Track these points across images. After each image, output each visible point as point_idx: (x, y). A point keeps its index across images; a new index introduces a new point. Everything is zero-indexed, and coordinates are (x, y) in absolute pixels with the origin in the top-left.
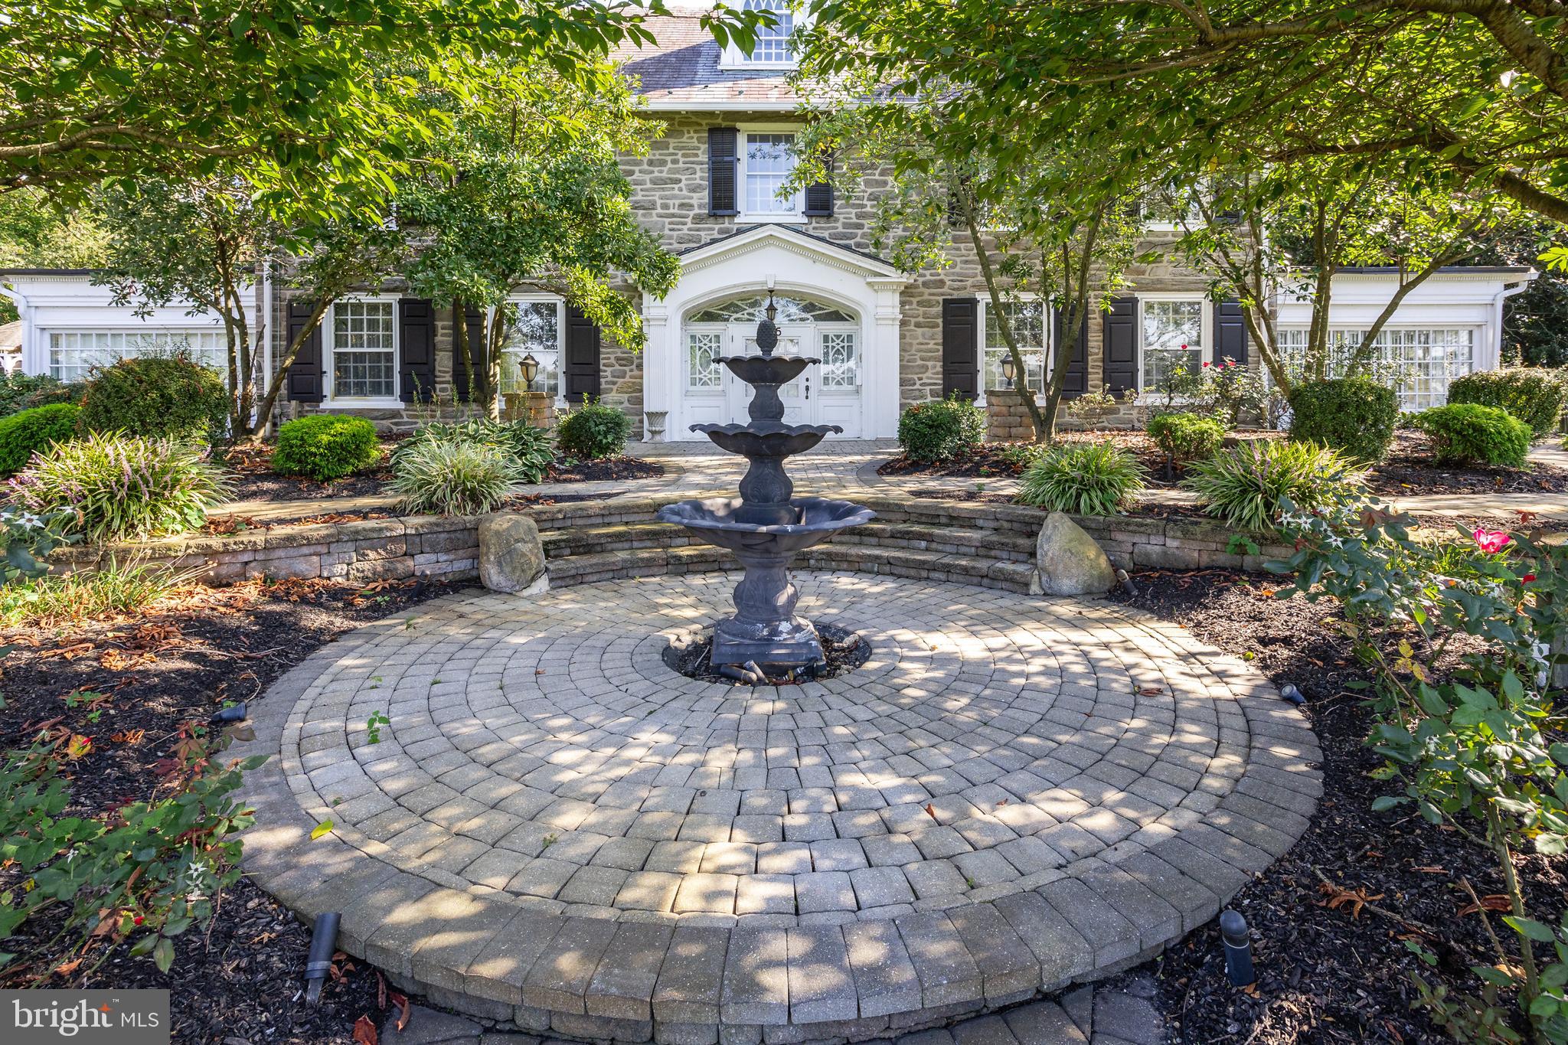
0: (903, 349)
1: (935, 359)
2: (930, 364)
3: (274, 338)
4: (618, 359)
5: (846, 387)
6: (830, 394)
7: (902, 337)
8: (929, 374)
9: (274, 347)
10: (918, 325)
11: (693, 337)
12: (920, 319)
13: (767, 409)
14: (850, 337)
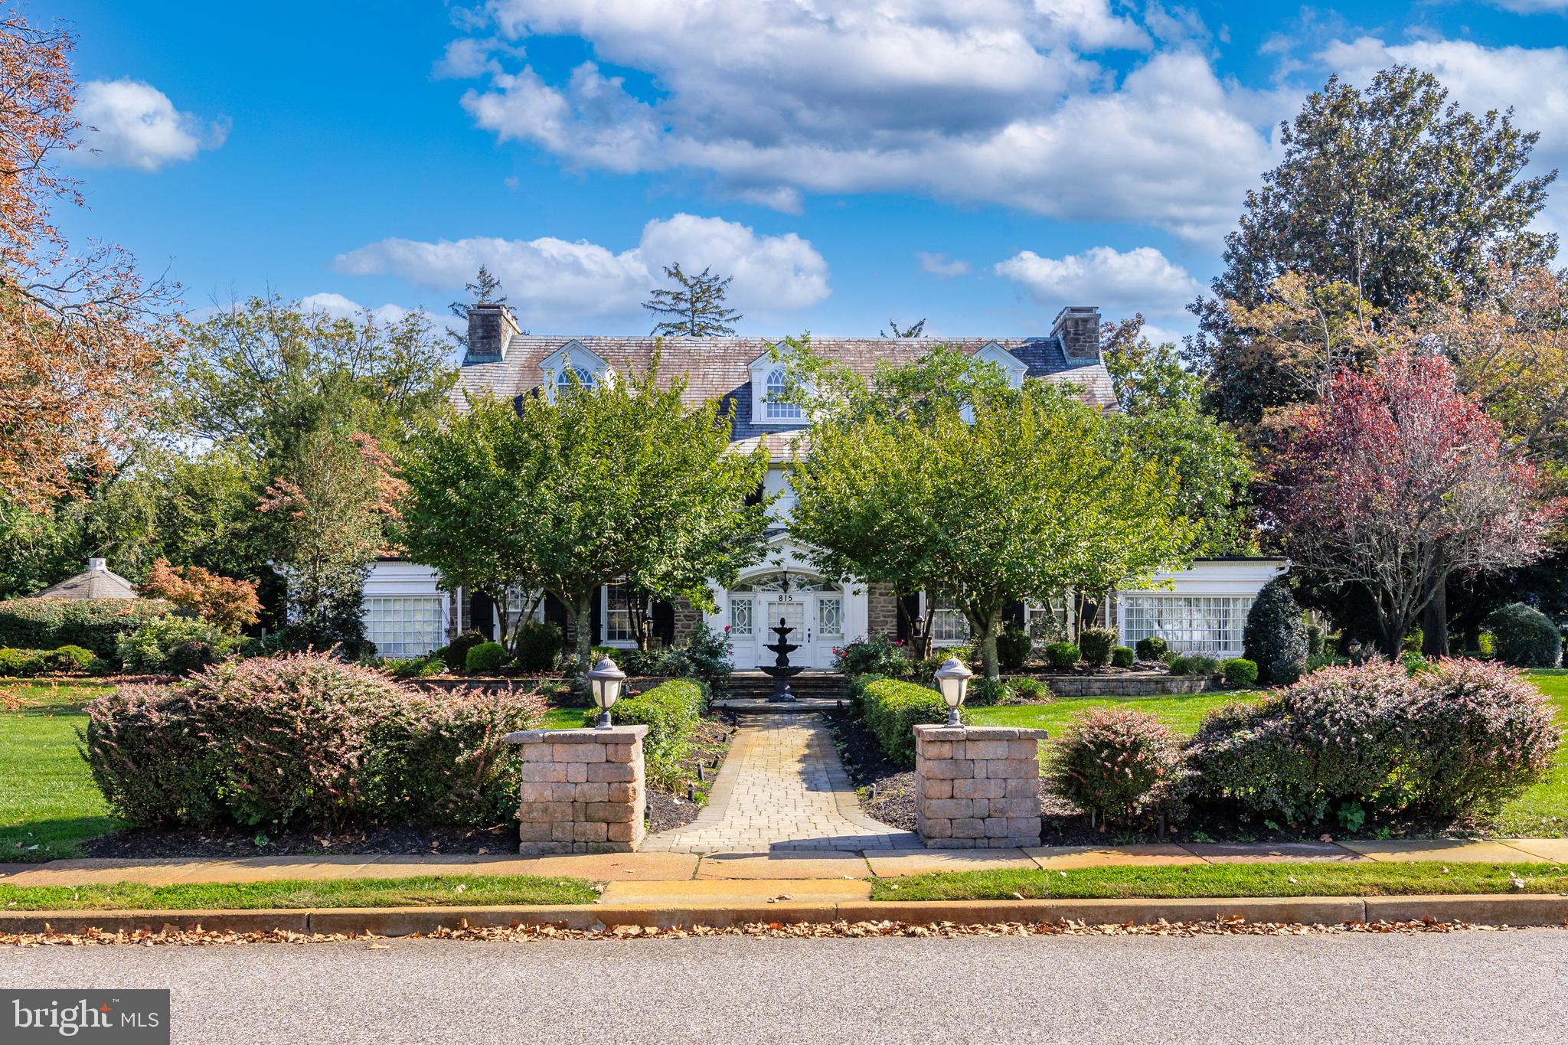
0: (870, 610)
1: (893, 616)
2: (889, 620)
3: (463, 603)
4: (685, 616)
5: (834, 634)
6: (824, 639)
7: (870, 602)
8: (888, 626)
9: (463, 609)
10: (881, 594)
11: (734, 602)
12: (883, 591)
13: (783, 640)
14: (838, 603)
